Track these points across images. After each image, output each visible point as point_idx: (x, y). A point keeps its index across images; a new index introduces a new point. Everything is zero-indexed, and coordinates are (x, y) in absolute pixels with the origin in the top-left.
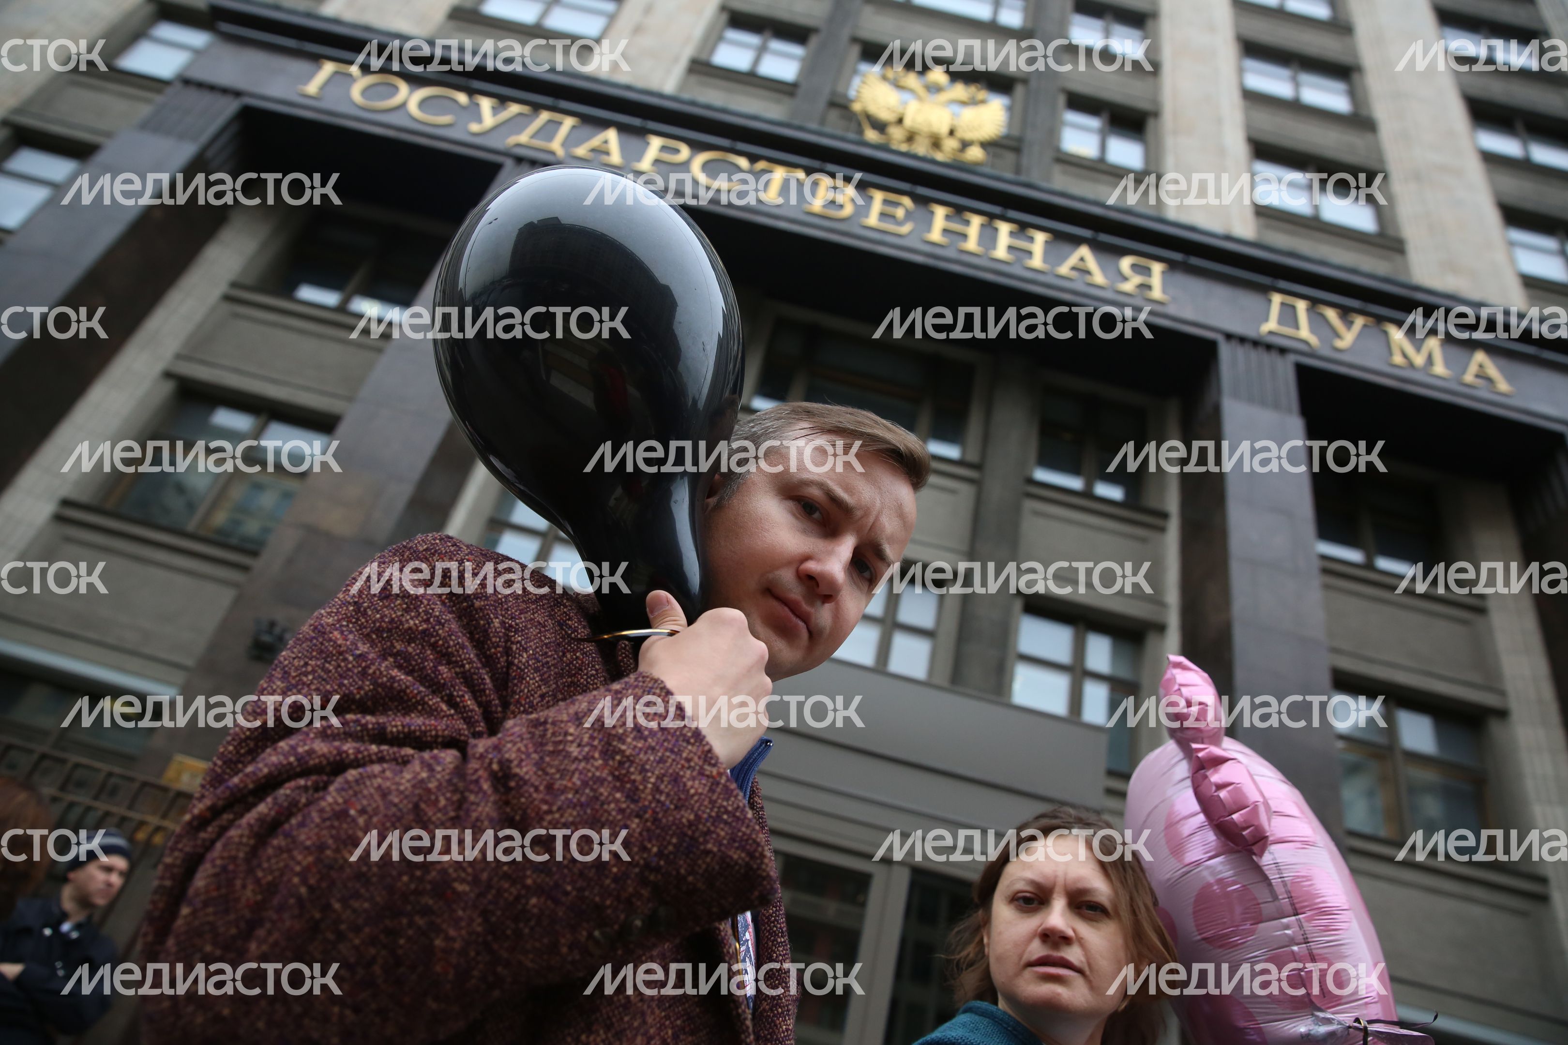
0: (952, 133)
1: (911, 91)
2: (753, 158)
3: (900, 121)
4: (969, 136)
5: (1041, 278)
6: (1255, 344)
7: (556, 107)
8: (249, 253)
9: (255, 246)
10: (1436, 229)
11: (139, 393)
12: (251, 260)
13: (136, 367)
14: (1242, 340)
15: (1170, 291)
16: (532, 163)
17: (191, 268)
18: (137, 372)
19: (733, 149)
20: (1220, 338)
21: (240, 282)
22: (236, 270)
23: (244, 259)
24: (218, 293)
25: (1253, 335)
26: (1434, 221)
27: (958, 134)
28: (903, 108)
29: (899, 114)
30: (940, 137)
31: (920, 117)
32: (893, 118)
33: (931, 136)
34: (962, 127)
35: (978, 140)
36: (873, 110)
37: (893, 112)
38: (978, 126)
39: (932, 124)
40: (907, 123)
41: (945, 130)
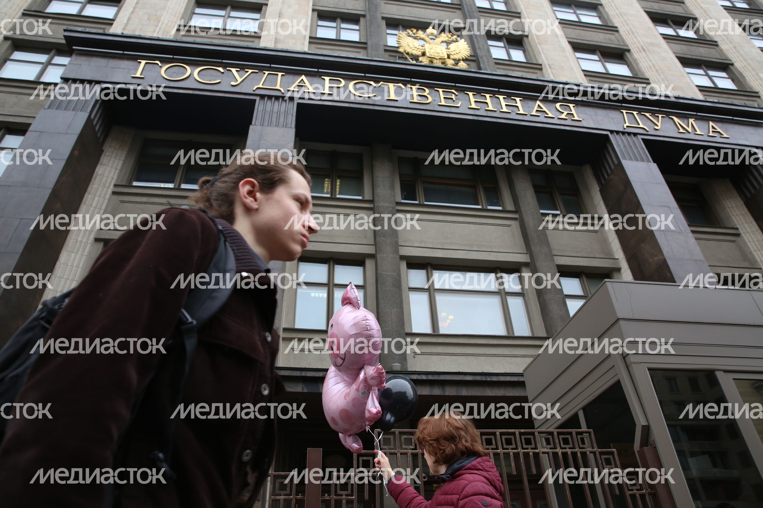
0: (449, 57)
1: (423, 39)
2: (376, 80)
3: (424, 54)
4: (457, 57)
6: (623, 133)
7: (270, 67)
8: (119, 167)
9: (121, 163)
10: (660, 71)
11: (86, 253)
12: (121, 171)
13: (79, 239)
14: (618, 132)
15: (580, 115)
16: (270, 97)
17: (93, 180)
18: (81, 241)
19: (365, 76)
20: (608, 133)
21: (118, 183)
22: (115, 177)
23: (118, 171)
24: (110, 191)
25: (621, 130)
26: (657, 68)
27: (452, 57)
28: (424, 48)
29: (422, 51)
30: (445, 59)
31: (432, 51)
32: (420, 53)
33: (440, 59)
34: (452, 53)
35: (461, 59)
36: (409, 50)
37: (419, 50)
38: (457, 53)
39: (438, 53)
40: (428, 54)
41: (446, 57)
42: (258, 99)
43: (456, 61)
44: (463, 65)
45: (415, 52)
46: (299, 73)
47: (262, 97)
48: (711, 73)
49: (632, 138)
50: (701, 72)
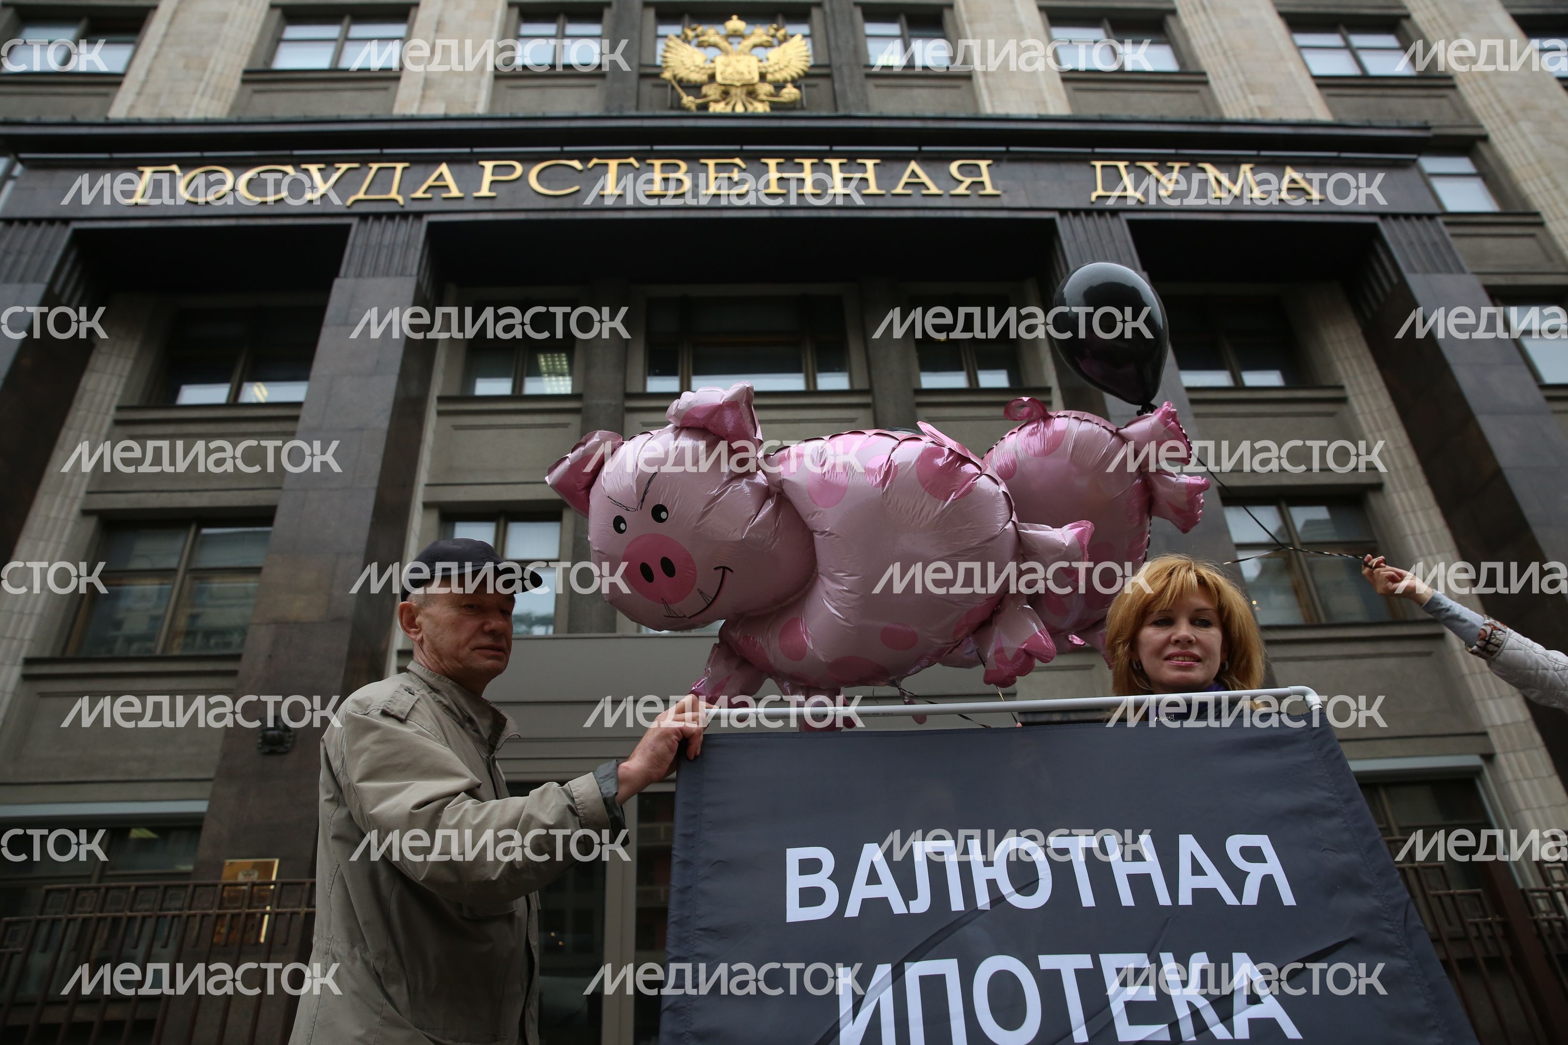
0: (763, 77)
1: (715, 46)
2: (584, 158)
3: (712, 78)
4: (779, 76)
5: (880, 203)
6: (1088, 212)
7: (382, 155)
8: (126, 373)
9: (129, 364)
10: (1230, 53)
11: (65, 539)
12: (130, 378)
13: (53, 514)
14: (1076, 212)
15: (1001, 183)
16: (378, 216)
17: (76, 404)
18: (56, 519)
19: (562, 152)
20: (1056, 215)
21: (126, 404)
22: (119, 393)
23: (123, 380)
24: (109, 420)
25: (1085, 205)
26: (1226, 46)
27: (769, 77)
28: (712, 65)
29: (710, 72)
30: (753, 85)
31: (730, 70)
32: (705, 78)
33: (743, 85)
34: (771, 70)
35: (789, 78)
36: (683, 73)
37: (703, 71)
39: (742, 73)
40: (719, 78)
41: (756, 78)
42: (354, 222)
43: (779, 86)
44: (790, 93)
45: (696, 77)
46: (437, 160)
47: (364, 217)
48: (1358, 40)
49: (1107, 222)
50: (1334, 40)
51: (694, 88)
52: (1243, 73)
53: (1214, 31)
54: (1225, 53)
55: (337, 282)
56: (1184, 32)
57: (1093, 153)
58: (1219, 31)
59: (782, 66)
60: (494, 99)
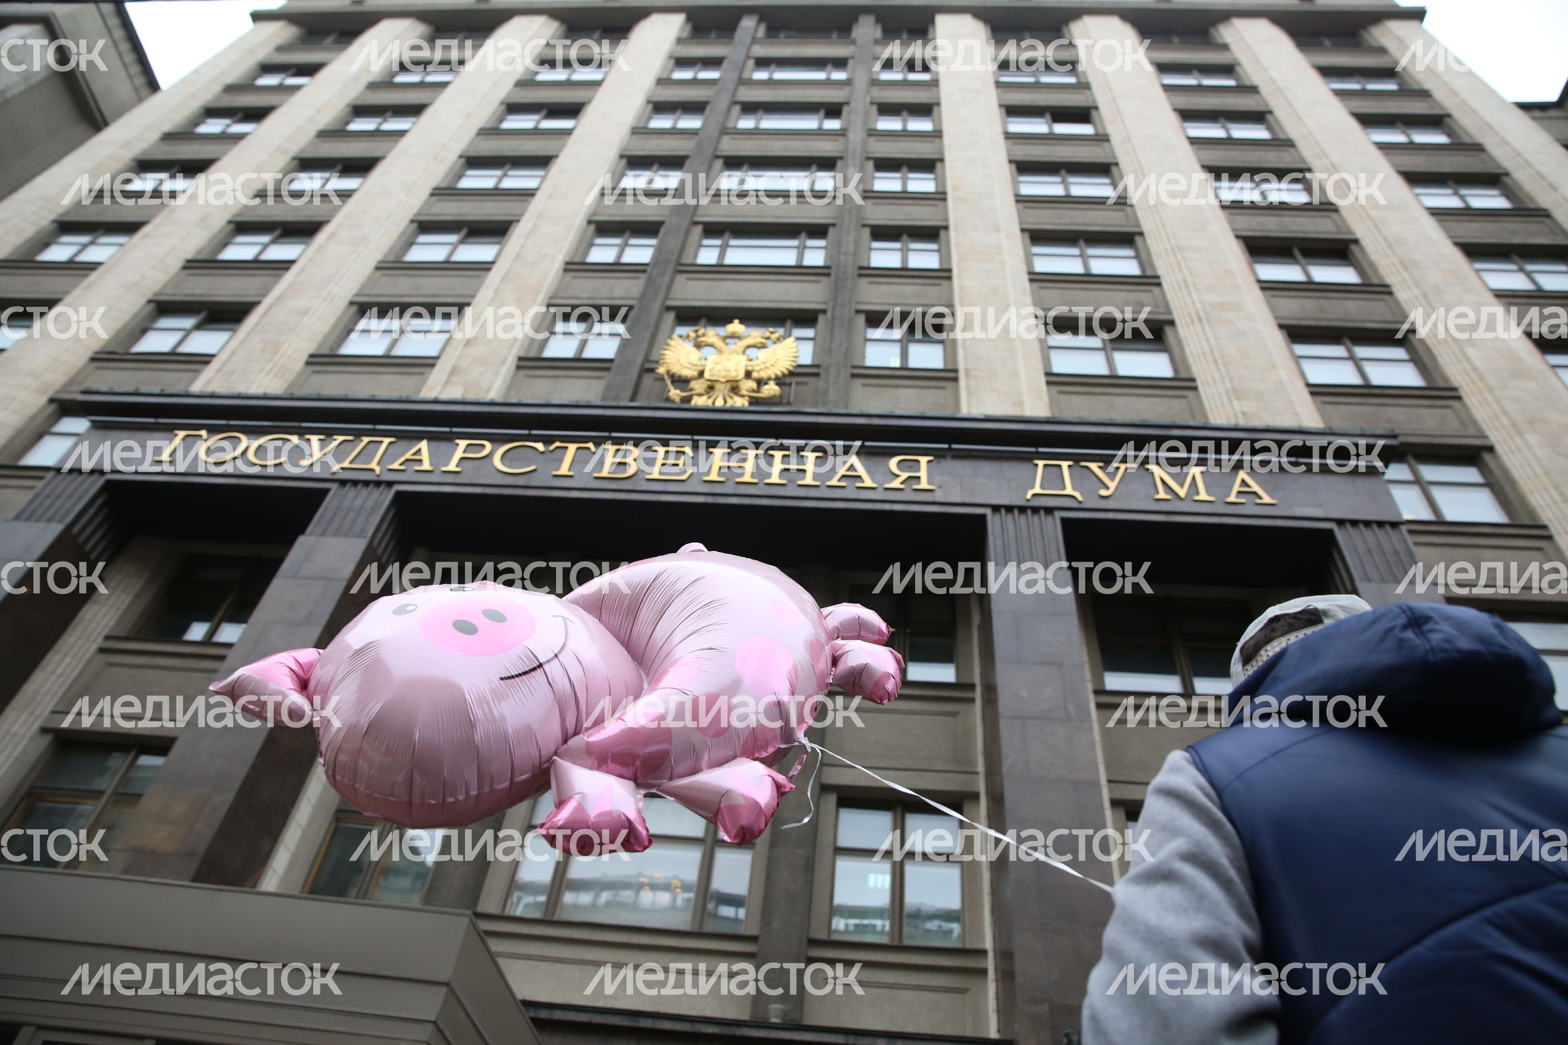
0: (748, 375)
1: (711, 346)
3: (701, 374)
4: (764, 375)
5: (813, 493)
6: (1022, 509)
7: (374, 430)
8: (123, 607)
9: (130, 598)
11: (16, 754)
12: (125, 612)
13: (14, 729)
14: (1009, 509)
15: (938, 479)
16: (355, 483)
17: (70, 630)
18: (15, 734)
20: (988, 512)
21: (115, 634)
22: (111, 624)
23: (119, 613)
24: (94, 647)
25: (1021, 502)
26: (1217, 355)
27: (755, 375)
28: (703, 362)
29: (700, 368)
30: (737, 381)
31: (719, 367)
32: (695, 374)
33: (728, 381)
34: (757, 368)
35: (773, 376)
36: (677, 369)
37: (695, 368)
38: (772, 363)
39: (729, 371)
40: (707, 375)
41: (742, 374)
42: (334, 487)
43: (760, 382)
44: (771, 389)
45: (687, 373)
46: (418, 437)
47: (343, 483)
48: (1361, 352)
49: (1040, 519)
50: (1338, 351)
51: (681, 382)
52: (1231, 380)
53: (1208, 340)
54: (1215, 361)
55: (301, 539)
56: (1179, 341)
57: (1037, 453)
58: (1212, 341)
59: (768, 365)
60: (512, 385)
